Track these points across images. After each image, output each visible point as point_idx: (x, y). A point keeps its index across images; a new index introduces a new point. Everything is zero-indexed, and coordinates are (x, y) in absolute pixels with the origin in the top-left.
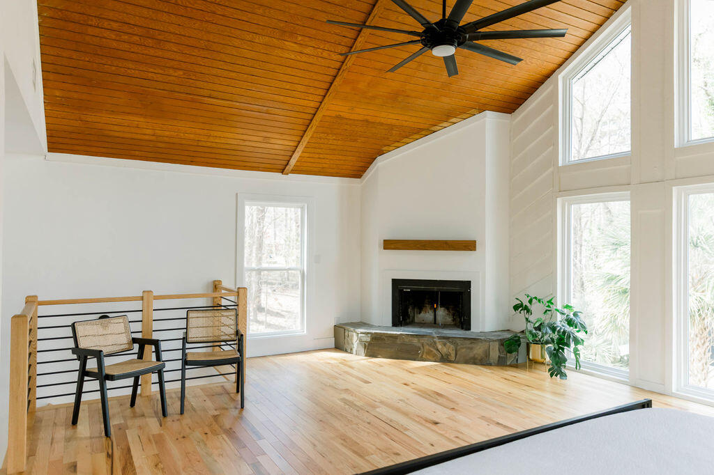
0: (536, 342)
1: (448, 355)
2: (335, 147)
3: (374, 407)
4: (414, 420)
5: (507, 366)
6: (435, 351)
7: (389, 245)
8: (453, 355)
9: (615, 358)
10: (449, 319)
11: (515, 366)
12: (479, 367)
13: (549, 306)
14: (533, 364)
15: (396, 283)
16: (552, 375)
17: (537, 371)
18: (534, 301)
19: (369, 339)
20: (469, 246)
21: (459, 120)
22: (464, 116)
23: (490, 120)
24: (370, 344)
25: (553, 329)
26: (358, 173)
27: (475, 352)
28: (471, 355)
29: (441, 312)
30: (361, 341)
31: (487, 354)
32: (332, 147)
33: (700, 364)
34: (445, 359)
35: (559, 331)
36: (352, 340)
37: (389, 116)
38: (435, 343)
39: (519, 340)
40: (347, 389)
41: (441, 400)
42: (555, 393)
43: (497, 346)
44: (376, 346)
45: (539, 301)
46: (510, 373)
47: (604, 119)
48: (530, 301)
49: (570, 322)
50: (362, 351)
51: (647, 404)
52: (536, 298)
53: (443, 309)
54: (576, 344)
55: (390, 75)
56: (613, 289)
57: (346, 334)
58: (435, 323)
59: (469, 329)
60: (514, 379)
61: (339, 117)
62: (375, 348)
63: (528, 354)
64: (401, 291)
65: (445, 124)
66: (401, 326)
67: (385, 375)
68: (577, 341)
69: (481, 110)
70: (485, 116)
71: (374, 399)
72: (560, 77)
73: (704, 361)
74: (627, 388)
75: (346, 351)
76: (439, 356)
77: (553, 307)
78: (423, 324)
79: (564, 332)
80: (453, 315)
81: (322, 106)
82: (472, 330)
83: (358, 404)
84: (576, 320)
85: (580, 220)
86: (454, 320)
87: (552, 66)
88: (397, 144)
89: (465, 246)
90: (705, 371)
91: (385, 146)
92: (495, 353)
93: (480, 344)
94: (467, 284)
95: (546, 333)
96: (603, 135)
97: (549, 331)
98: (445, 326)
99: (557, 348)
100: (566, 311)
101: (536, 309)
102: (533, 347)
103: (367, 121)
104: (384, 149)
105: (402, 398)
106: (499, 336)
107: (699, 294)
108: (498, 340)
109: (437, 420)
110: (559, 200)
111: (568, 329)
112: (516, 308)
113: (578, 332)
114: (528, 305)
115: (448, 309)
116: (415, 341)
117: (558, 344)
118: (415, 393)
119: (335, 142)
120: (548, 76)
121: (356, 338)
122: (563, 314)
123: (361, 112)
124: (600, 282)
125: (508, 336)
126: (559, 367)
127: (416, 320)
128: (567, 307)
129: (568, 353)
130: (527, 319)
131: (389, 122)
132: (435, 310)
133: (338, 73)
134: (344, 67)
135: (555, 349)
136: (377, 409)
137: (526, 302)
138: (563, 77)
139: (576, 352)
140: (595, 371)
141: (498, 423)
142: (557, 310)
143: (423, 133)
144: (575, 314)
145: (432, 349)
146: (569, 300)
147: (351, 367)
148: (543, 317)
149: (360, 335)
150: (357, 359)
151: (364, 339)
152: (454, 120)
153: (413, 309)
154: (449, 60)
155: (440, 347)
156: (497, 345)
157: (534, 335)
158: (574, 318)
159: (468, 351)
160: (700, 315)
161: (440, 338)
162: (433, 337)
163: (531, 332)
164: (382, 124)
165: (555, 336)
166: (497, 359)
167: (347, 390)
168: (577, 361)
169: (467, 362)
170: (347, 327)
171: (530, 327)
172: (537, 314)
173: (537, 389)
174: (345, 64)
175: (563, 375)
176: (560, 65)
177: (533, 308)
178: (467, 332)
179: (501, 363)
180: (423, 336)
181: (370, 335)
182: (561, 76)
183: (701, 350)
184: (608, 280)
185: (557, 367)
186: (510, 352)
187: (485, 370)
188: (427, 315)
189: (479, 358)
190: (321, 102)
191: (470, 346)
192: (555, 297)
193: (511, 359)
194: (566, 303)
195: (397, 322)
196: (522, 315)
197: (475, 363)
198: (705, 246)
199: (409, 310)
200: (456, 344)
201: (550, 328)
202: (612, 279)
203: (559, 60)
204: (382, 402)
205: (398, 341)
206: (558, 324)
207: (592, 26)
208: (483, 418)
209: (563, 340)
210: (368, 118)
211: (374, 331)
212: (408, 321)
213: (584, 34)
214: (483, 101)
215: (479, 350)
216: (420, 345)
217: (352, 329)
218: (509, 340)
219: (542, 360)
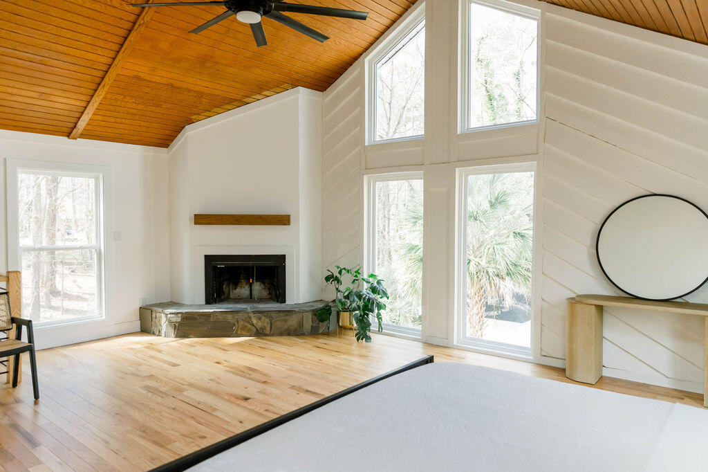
0: (345, 310)
1: (263, 329)
2: (135, 112)
3: (181, 391)
4: (223, 398)
5: (319, 334)
6: (250, 326)
7: (201, 219)
8: (268, 329)
9: (414, 318)
10: (265, 293)
11: (327, 334)
12: (293, 338)
13: (356, 276)
14: (342, 330)
15: (209, 260)
16: (358, 340)
17: (346, 337)
18: (344, 271)
19: (179, 320)
20: (283, 220)
21: (272, 93)
22: (278, 90)
23: (302, 95)
24: (180, 324)
25: (360, 296)
26: (165, 142)
27: (290, 323)
28: (286, 327)
29: (257, 287)
30: (170, 322)
31: (301, 324)
32: (131, 111)
33: (478, 317)
34: (260, 334)
35: (364, 298)
36: (160, 321)
37: (198, 82)
38: (250, 318)
39: (330, 309)
40: (152, 375)
41: (254, 375)
42: (361, 356)
43: (310, 317)
44: (188, 326)
45: (348, 271)
46: (321, 341)
47: (409, 106)
48: (340, 273)
49: (374, 290)
50: (171, 332)
51: (430, 360)
52: (344, 269)
53: (258, 283)
54: (378, 310)
55: (194, 37)
56: (413, 257)
57: (154, 315)
58: (251, 298)
59: (285, 302)
60: (325, 346)
61: (138, 78)
62: (186, 328)
63: (338, 322)
64: (215, 267)
65: (258, 97)
66: (215, 303)
67: (197, 356)
68: (380, 306)
69: (294, 86)
70: (297, 93)
71: (181, 382)
72: (367, 61)
73: (480, 314)
74: (420, 345)
75: (154, 334)
76: (254, 330)
77: (360, 277)
78: (238, 300)
79: (369, 299)
80: (269, 289)
81: (116, 62)
82: (287, 303)
83: (162, 389)
84: (379, 288)
85: (388, 195)
86: (270, 294)
87: (359, 49)
88: (207, 113)
89: (279, 221)
90: (481, 323)
91: (194, 114)
92: (308, 324)
93: (294, 316)
94: (282, 258)
95: (354, 301)
96: (408, 119)
97: (356, 299)
98: (261, 300)
99: (362, 314)
100: (371, 280)
101: (346, 279)
102: (342, 314)
103: (172, 85)
104: (193, 117)
105: (212, 377)
106: (313, 306)
107: (477, 260)
108: (311, 310)
109: (248, 396)
110: (365, 177)
111: (372, 296)
112: (327, 279)
113: (381, 298)
114: (338, 276)
115: (264, 283)
116: (230, 317)
117: (364, 310)
118: (226, 371)
119: (134, 106)
120: (356, 58)
121: (164, 319)
122: (368, 282)
123: (164, 75)
124: (403, 252)
125: (320, 306)
126: (365, 332)
127: (231, 296)
128: (372, 276)
129: (372, 318)
130: (337, 289)
131: (197, 89)
132: (251, 285)
133: (133, 26)
134: (140, 21)
135: (361, 316)
136: (185, 393)
137: (336, 274)
138: (369, 61)
139: (379, 316)
140: (396, 332)
141: (307, 391)
142: (363, 280)
143: (235, 103)
144: (379, 283)
145: (247, 324)
146: (374, 270)
147: (160, 351)
148: (351, 286)
149: (169, 316)
150: (166, 342)
151: (174, 320)
152: (267, 93)
153: (228, 285)
154: (256, 28)
155: (255, 321)
156: (310, 315)
157: (343, 304)
158: (378, 286)
159: (283, 323)
160: (478, 277)
161: (254, 312)
162: (248, 313)
163: (340, 301)
164: (190, 90)
165: (361, 304)
166: (310, 328)
167: (151, 377)
168: (380, 324)
169: (281, 334)
170: (155, 309)
171: (340, 296)
172: (346, 283)
173: (345, 353)
174: (141, 17)
175: (368, 339)
176: (366, 49)
177: (342, 279)
178: (283, 305)
179: (314, 333)
180: (237, 312)
181: (180, 315)
182: (367, 59)
183: (478, 306)
184: (409, 250)
185: (363, 332)
186: (322, 321)
187: (299, 340)
188: (243, 291)
189: (293, 328)
190: (114, 59)
191: (284, 318)
192: (362, 267)
193: (323, 327)
194: (371, 272)
195: (210, 300)
196: (332, 286)
197: (289, 335)
198: (482, 220)
199: (224, 287)
200: (271, 318)
201: (357, 296)
202: (413, 249)
203: (365, 44)
204: (190, 385)
205: (212, 319)
206: (364, 292)
207: (393, 16)
208: (293, 387)
209: (368, 306)
210: (173, 82)
211: (184, 311)
212: (223, 297)
213: (387, 22)
214: (296, 76)
215: (293, 322)
216: (234, 321)
217: (160, 310)
218: (322, 309)
219: (350, 326)
